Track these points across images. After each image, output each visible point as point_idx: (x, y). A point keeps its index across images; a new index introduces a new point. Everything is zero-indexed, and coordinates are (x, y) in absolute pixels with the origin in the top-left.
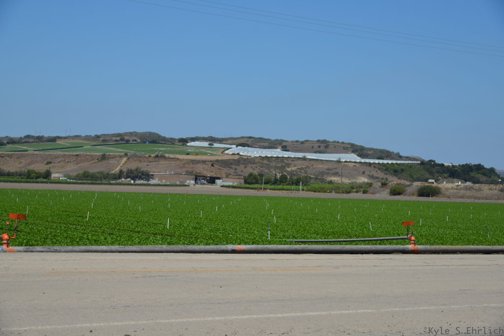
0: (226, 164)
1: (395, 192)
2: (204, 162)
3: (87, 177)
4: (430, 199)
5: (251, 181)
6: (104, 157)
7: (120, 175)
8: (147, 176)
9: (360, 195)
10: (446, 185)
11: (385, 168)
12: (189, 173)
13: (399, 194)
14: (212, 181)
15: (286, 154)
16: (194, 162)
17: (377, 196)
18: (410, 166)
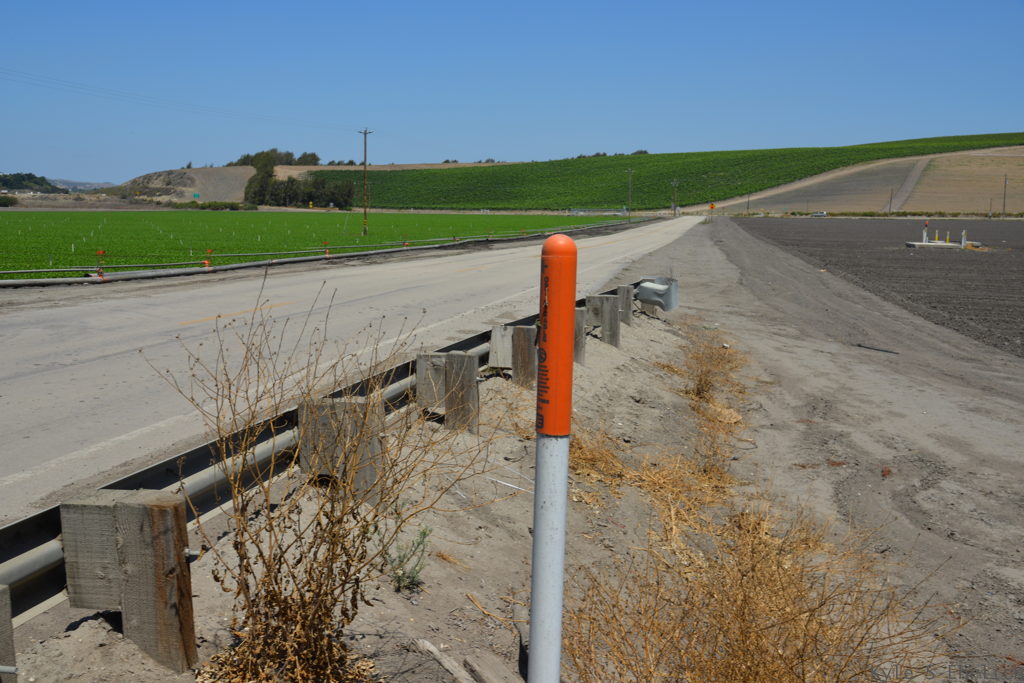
4: (10, 208)
10: (18, 195)
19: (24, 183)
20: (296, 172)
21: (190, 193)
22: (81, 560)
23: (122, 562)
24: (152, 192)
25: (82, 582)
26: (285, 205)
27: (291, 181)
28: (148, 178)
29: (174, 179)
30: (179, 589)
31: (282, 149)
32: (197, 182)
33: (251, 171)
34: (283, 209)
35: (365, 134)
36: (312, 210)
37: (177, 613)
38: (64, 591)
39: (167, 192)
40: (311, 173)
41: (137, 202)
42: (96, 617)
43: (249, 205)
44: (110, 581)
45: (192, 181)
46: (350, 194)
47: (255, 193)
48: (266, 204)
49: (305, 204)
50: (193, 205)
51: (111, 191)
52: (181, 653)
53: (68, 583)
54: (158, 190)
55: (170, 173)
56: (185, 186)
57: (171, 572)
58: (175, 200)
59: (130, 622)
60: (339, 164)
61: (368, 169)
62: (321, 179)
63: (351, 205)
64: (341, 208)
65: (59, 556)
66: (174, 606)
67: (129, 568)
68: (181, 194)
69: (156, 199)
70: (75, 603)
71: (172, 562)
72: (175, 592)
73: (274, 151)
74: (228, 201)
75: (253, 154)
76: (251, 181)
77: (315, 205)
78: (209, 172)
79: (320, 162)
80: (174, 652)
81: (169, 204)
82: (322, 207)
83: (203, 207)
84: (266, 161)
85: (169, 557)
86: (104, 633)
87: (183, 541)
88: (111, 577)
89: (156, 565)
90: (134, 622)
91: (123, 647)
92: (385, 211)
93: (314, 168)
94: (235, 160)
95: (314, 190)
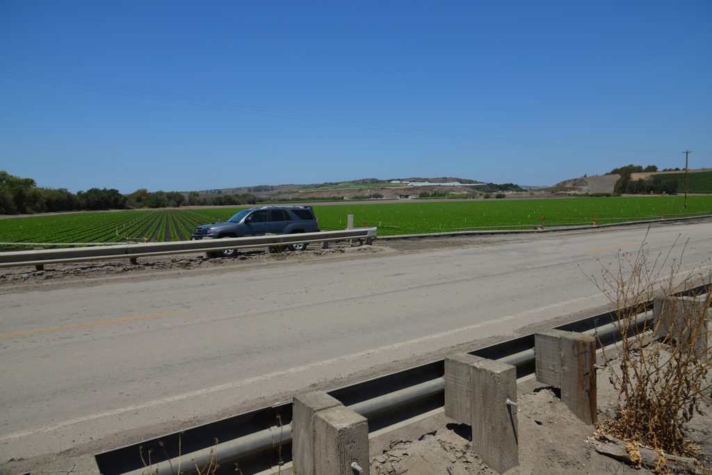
0: (409, 189)
1: (486, 197)
2: (401, 189)
3: (356, 198)
4: (502, 199)
5: (423, 196)
6: (360, 190)
7: (370, 196)
8: (381, 196)
9: (471, 199)
10: (506, 193)
11: (473, 187)
12: (397, 194)
13: (488, 198)
14: (407, 197)
15: (432, 184)
16: (397, 189)
17: (479, 199)
18: (483, 186)
19: (509, 188)
20: (643, 176)
21: (585, 189)
22: (543, 361)
23: (562, 365)
24: (566, 189)
25: (543, 371)
26: (636, 193)
27: (641, 180)
28: (565, 183)
29: (577, 183)
30: (591, 384)
31: (636, 164)
32: (589, 184)
33: (618, 177)
34: (636, 195)
35: (687, 153)
36: (652, 195)
37: (589, 395)
38: (534, 373)
39: (573, 189)
40: (652, 176)
41: (559, 194)
42: (548, 388)
43: (616, 194)
44: (556, 373)
45: (587, 183)
46: (676, 186)
47: (620, 188)
48: (626, 193)
49: (649, 193)
50: (587, 195)
51: (547, 190)
52: (589, 415)
53: (536, 370)
54: (569, 188)
55: (575, 180)
56: (583, 185)
57: (587, 374)
58: (578, 193)
59: (565, 394)
60: (670, 170)
61: (688, 172)
62: (658, 179)
63: (676, 192)
64: (670, 193)
65: (533, 357)
66: (587, 391)
67: (566, 368)
68: (581, 190)
69: (568, 193)
70: (539, 379)
71: (588, 369)
72: (588, 384)
73: (631, 166)
74: (605, 192)
75: (619, 168)
76: (618, 182)
77: (654, 193)
78: (596, 179)
79: (658, 170)
80: (586, 414)
81: (575, 195)
82: (658, 193)
83: (592, 196)
84: (626, 172)
85: (586, 367)
86: (552, 397)
87: (593, 360)
88: (556, 371)
89: (579, 370)
90: (567, 395)
91: (561, 406)
92: (698, 195)
93: (654, 173)
94: (609, 172)
95: (653, 185)
